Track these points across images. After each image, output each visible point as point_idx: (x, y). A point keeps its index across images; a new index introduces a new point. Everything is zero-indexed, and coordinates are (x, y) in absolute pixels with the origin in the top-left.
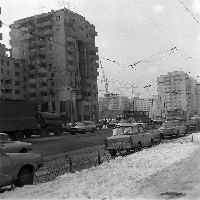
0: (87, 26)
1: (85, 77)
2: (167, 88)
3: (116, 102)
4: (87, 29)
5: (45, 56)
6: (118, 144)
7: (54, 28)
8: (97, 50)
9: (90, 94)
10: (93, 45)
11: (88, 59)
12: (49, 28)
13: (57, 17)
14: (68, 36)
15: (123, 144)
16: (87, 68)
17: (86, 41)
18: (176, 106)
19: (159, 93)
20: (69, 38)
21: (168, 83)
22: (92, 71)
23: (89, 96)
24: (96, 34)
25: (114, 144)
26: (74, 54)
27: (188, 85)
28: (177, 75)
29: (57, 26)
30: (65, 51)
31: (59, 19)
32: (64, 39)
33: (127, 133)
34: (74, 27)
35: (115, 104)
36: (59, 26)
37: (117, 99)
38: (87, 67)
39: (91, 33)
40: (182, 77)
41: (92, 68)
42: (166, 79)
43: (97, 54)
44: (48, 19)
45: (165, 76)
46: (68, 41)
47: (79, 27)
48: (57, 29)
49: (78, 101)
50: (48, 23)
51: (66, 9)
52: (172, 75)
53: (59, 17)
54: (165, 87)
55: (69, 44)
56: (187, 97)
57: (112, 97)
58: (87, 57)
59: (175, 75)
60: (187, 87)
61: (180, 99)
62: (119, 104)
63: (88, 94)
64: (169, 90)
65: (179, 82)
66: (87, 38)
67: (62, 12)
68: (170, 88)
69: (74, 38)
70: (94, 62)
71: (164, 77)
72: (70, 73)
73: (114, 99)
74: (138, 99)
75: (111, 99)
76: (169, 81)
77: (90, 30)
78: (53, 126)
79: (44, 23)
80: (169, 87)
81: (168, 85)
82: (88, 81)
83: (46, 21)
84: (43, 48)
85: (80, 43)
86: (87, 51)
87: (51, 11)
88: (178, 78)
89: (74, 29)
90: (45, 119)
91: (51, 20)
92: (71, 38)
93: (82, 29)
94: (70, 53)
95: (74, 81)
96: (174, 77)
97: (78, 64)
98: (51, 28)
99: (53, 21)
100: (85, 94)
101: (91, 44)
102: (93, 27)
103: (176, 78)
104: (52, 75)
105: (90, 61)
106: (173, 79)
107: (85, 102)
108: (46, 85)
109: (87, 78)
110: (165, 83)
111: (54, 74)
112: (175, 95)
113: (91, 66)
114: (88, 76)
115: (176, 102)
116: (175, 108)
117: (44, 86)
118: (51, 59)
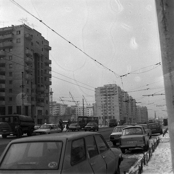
0: (42, 42)
1: (39, 85)
3: (58, 108)
4: (42, 44)
5: (5, 65)
6: (132, 142)
7: (15, 41)
8: (50, 62)
9: (43, 101)
10: (47, 58)
11: (42, 70)
12: (9, 41)
13: (17, 31)
14: (26, 49)
15: (137, 142)
16: (42, 78)
17: (42, 54)
18: (110, 113)
19: (96, 102)
20: (27, 50)
22: (45, 80)
23: (42, 102)
24: (50, 49)
25: (128, 142)
26: (31, 65)
27: (120, 96)
28: (111, 87)
29: (17, 39)
30: (23, 62)
31: (20, 33)
32: (23, 51)
33: (129, 133)
34: (33, 41)
35: (57, 111)
36: (19, 39)
37: (59, 106)
38: (41, 76)
39: (46, 47)
40: (116, 89)
41: (46, 78)
42: (102, 91)
43: (50, 66)
44: (9, 33)
45: (102, 88)
46: (27, 53)
47: (37, 42)
48: (17, 42)
49: (33, 106)
50: (10, 36)
51: (25, 25)
52: (108, 88)
53: (20, 31)
54: (102, 97)
55: (27, 55)
56: (119, 106)
57: (55, 104)
58: (41, 68)
59: (110, 88)
60: (119, 97)
62: (61, 110)
63: (42, 100)
64: (104, 100)
66: (42, 52)
67: (23, 28)
68: (106, 98)
69: (32, 50)
70: (47, 72)
71: (100, 88)
72: (27, 81)
73: (57, 106)
74: (77, 107)
75: (54, 106)
76: (105, 92)
77: (45, 45)
78: (28, 127)
79: (5, 35)
80: (105, 98)
81: (104, 95)
82: (42, 89)
83: (7, 34)
84: (3, 57)
85: (36, 56)
86: (42, 63)
87: (11, 26)
88: (113, 90)
89: (32, 43)
90: (21, 121)
91: (12, 34)
92: (29, 50)
93: (38, 43)
94: (27, 63)
95: (30, 89)
96: (109, 89)
97: (33, 73)
98: (11, 41)
99: (13, 34)
100: (39, 100)
101: (46, 57)
102: (47, 42)
103: (111, 90)
104: (11, 82)
105: (44, 71)
106: (108, 90)
107: (39, 107)
108: (4, 91)
109: (41, 86)
110: (101, 94)
111: (12, 81)
112: (109, 104)
113: (44, 76)
114: (42, 84)
115: (110, 110)
116: (109, 115)
117: (2, 92)
118: (10, 68)
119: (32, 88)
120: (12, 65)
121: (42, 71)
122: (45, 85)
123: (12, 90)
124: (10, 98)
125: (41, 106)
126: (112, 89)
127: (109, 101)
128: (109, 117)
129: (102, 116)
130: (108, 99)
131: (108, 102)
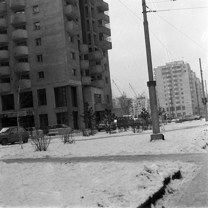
2: (167, 82)
5: (24, 9)
11: (94, 20)
16: (94, 35)
18: (178, 103)
21: (168, 75)
22: (101, 39)
23: (99, 79)
28: (177, 66)
38: (94, 33)
40: (184, 67)
41: (101, 35)
42: (164, 71)
43: (106, 14)
52: (172, 66)
54: (164, 80)
56: (191, 92)
58: (92, 17)
61: (183, 94)
64: (168, 84)
65: (181, 73)
68: (171, 81)
70: (103, 24)
71: (162, 68)
76: (169, 73)
80: (169, 81)
81: (168, 77)
86: (92, 7)
88: (180, 69)
96: (174, 68)
103: (177, 69)
104: (38, 41)
105: (97, 23)
106: (173, 70)
107: (96, 89)
108: (27, 61)
109: (94, 50)
110: (163, 76)
111: (40, 39)
112: (176, 89)
113: (99, 33)
114: (97, 47)
115: (178, 98)
116: (177, 105)
117: (24, 62)
118: (35, 13)
119: (80, 51)
120: (38, 8)
121: (93, 22)
122: (101, 48)
123: (42, 57)
124: (40, 73)
125: (99, 88)
126: (179, 67)
127: (176, 85)
128: (176, 107)
129: (167, 106)
130: (174, 83)
131: (175, 87)
